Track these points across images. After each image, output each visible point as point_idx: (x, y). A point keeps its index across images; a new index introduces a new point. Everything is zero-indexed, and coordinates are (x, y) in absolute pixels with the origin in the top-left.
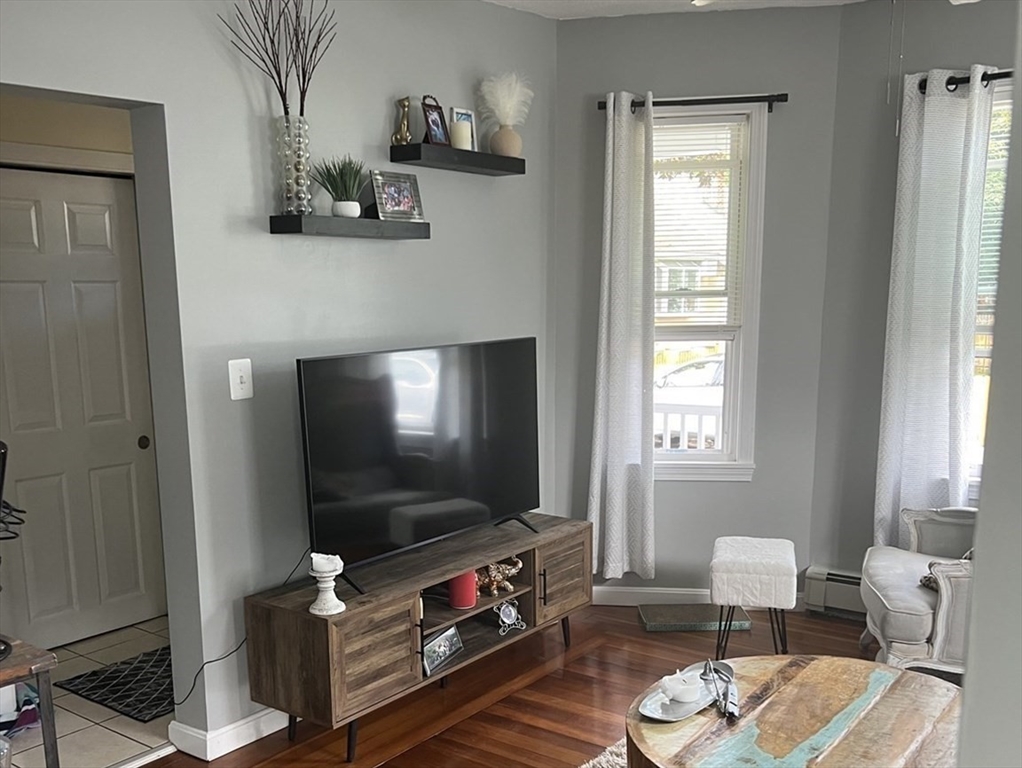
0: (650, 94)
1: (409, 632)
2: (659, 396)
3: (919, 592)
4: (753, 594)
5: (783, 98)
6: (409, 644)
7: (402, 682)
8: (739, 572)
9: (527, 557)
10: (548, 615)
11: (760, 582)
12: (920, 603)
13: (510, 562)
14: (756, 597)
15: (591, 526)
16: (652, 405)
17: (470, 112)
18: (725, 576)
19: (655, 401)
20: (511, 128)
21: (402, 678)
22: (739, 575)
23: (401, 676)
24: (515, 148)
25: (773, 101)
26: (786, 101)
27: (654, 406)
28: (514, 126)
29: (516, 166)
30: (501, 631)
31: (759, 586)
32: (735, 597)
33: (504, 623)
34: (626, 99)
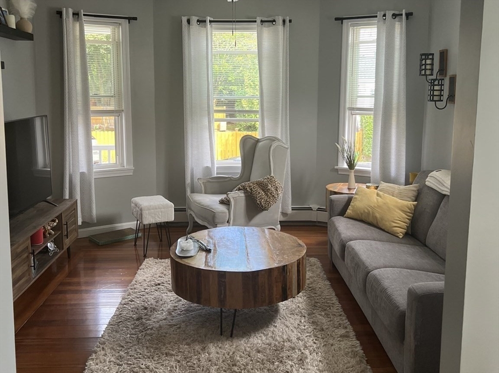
0: (82, 11)
1: (28, 257)
2: (94, 143)
3: (220, 205)
4: (158, 217)
5: (135, 19)
6: (28, 263)
7: (27, 281)
8: (153, 209)
9: (59, 217)
10: (67, 242)
11: (161, 212)
12: (222, 208)
13: (54, 221)
14: (160, 218)
15: (76, 201)
16: (92, 146)
17: (7, 10)
18: (147, 212)
19: (93, 145)
20: (26, 19)
21: (27, 280)
22: (153, 211)
23: (26, 279)
24: (29, 29)
25: (130, 19)
26: (136, 20)
27: (93, 147)
28: (28, 18)
29: (29, 37)
30: (50, 254)
31: (160, 214)
32: (152, 220)
33: (50, 250)
34: (71, 11)
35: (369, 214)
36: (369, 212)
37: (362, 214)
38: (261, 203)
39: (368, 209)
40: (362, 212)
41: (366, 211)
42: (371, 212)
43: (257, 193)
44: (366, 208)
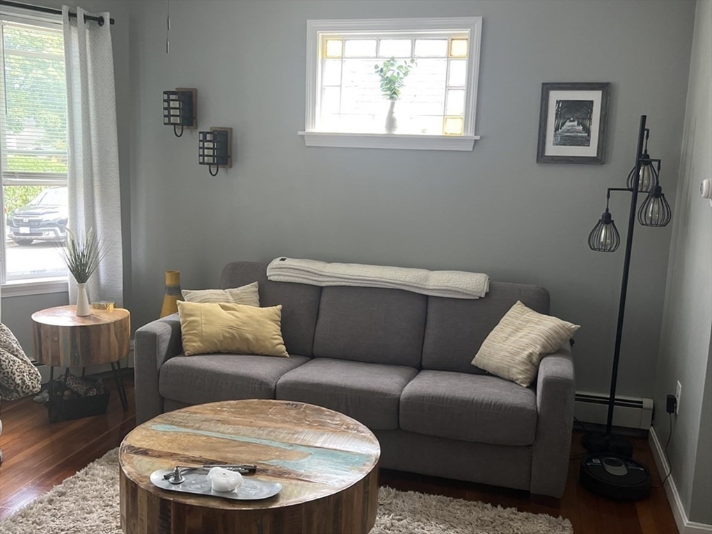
35: (233, 337)
36: (234, 335)
37: (221, 342)
38: (24, 382)
39: (228, 332)
40: (222, 338)
41: (227, 335)
42: (236, 335)
43: (11, 363)
44: (226, 331)
